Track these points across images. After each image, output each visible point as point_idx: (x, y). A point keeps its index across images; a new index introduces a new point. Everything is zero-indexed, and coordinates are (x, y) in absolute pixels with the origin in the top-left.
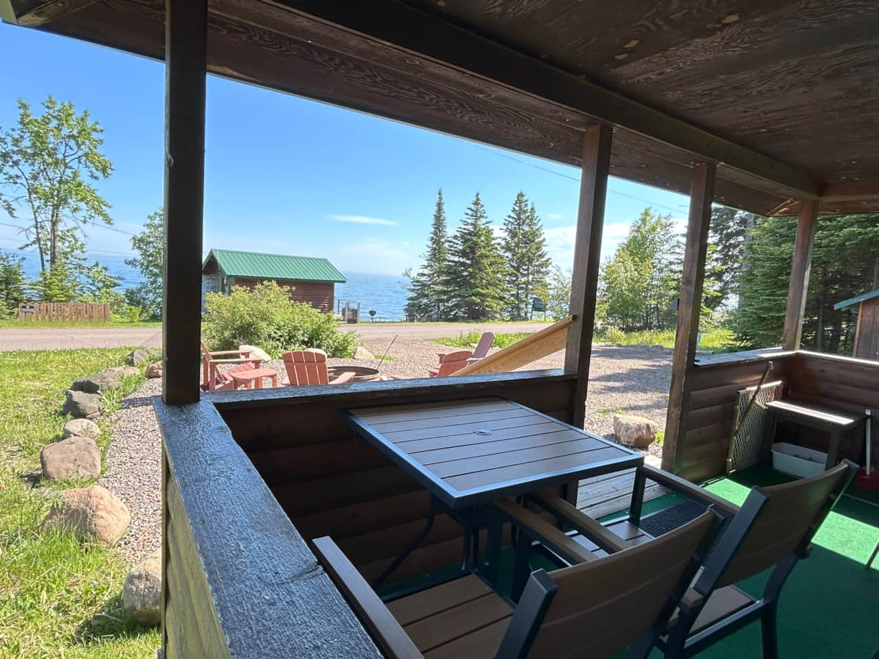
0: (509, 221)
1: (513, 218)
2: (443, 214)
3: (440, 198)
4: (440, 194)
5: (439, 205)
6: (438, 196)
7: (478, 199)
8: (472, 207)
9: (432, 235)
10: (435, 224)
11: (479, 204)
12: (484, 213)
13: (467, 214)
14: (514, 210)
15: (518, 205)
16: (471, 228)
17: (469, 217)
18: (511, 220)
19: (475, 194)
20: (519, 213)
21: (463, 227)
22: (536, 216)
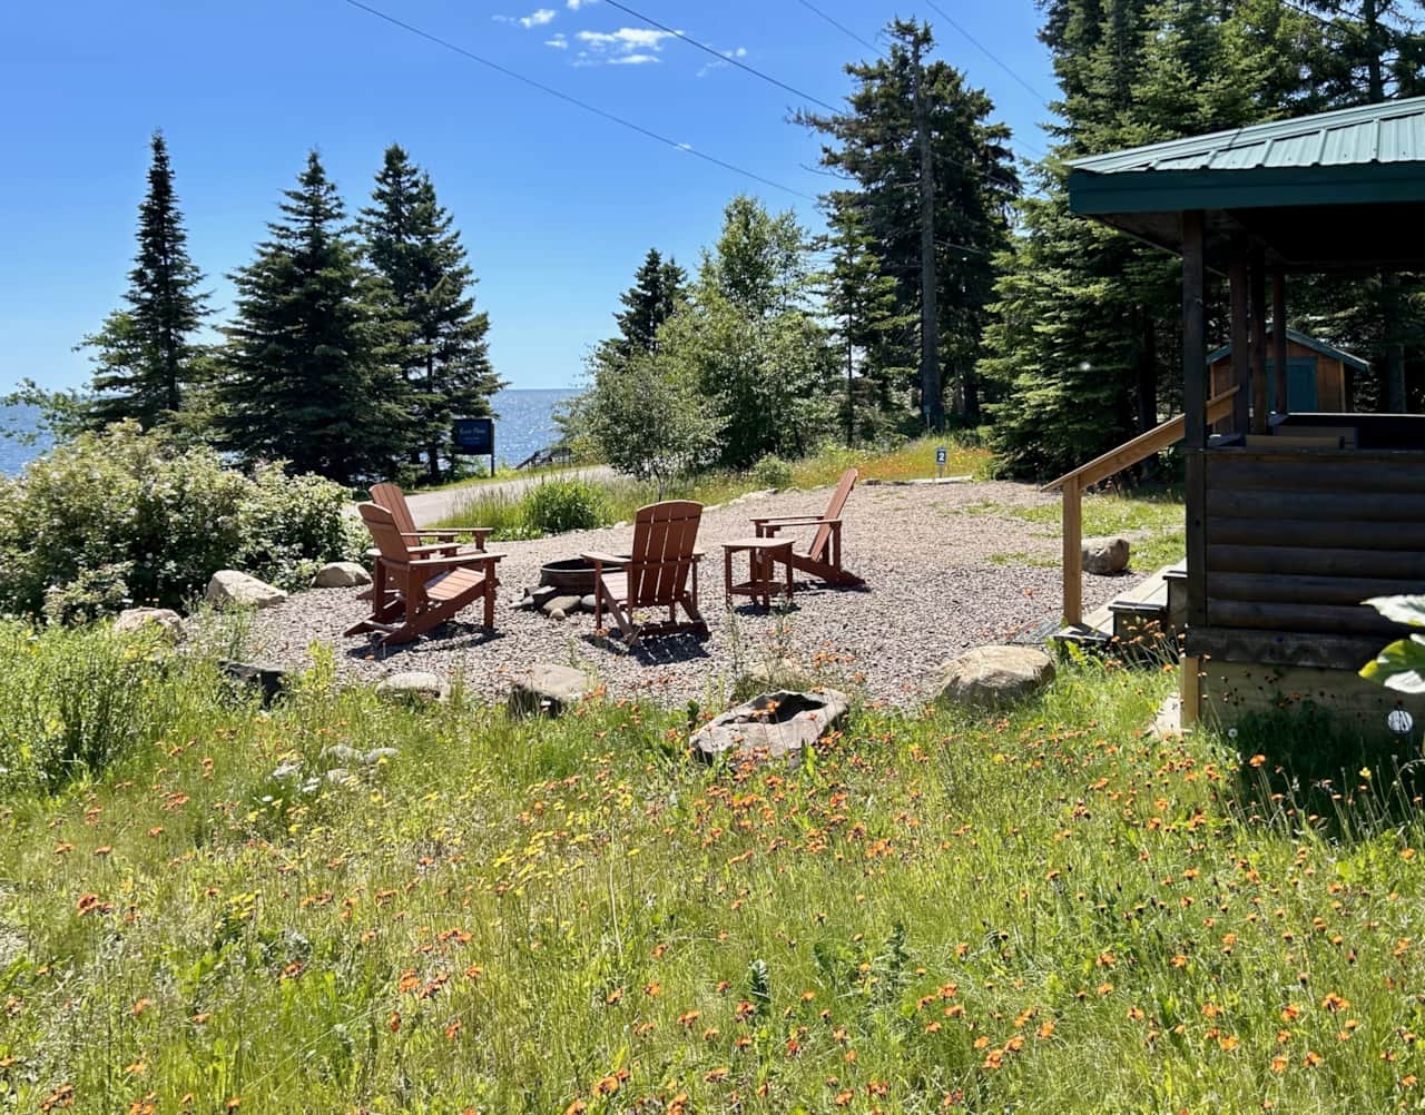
0: (371, 224)
1: (380, 215)
2: (172, 205)
3: (161, 160)
4: (158, 146)
5: (160, 181)
6: (152, 153)
7: (317, 170)
8: (301, 189)
9: (138, 266)
10: (145, 234)
11: (321, 181)
12: (340, 205)
13: (286, 208)
14: (381, 195)
15: (390, 180)
16: (302, 245)
17: (289, 214)
18: (373, 219)
19: (307, 156)
20: (394, 200)
21: (275, 241)
22: (438, 209)
